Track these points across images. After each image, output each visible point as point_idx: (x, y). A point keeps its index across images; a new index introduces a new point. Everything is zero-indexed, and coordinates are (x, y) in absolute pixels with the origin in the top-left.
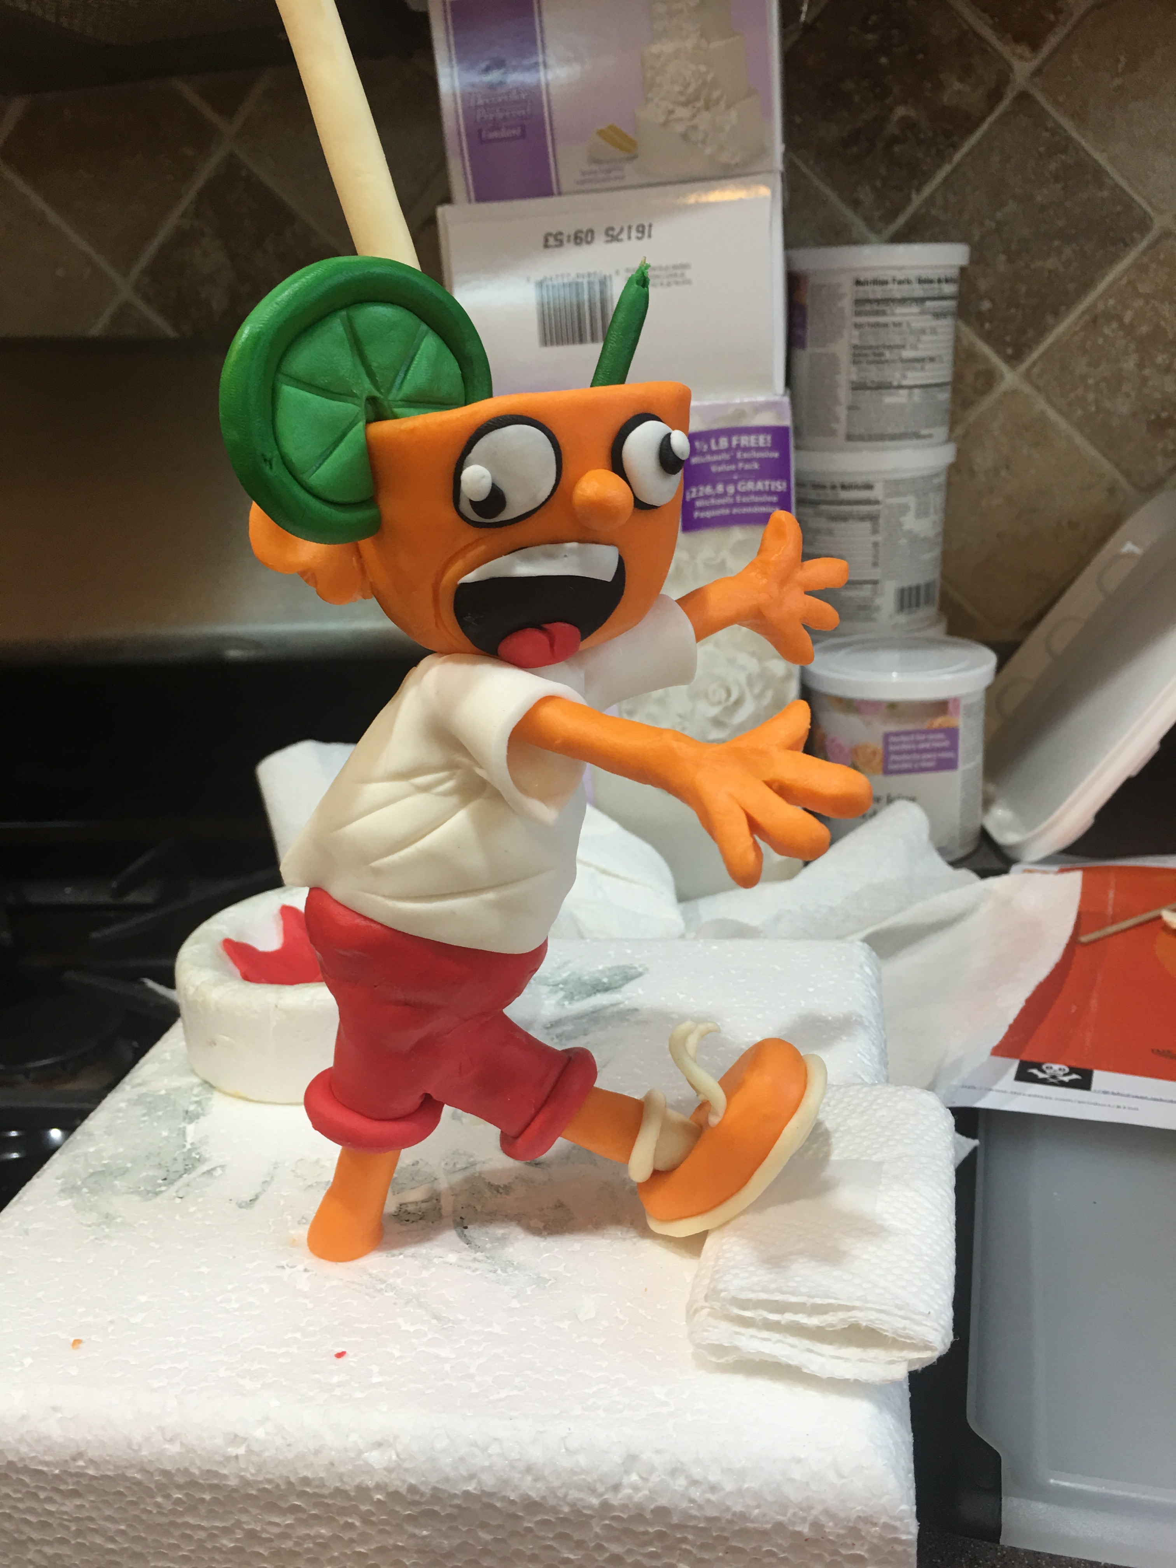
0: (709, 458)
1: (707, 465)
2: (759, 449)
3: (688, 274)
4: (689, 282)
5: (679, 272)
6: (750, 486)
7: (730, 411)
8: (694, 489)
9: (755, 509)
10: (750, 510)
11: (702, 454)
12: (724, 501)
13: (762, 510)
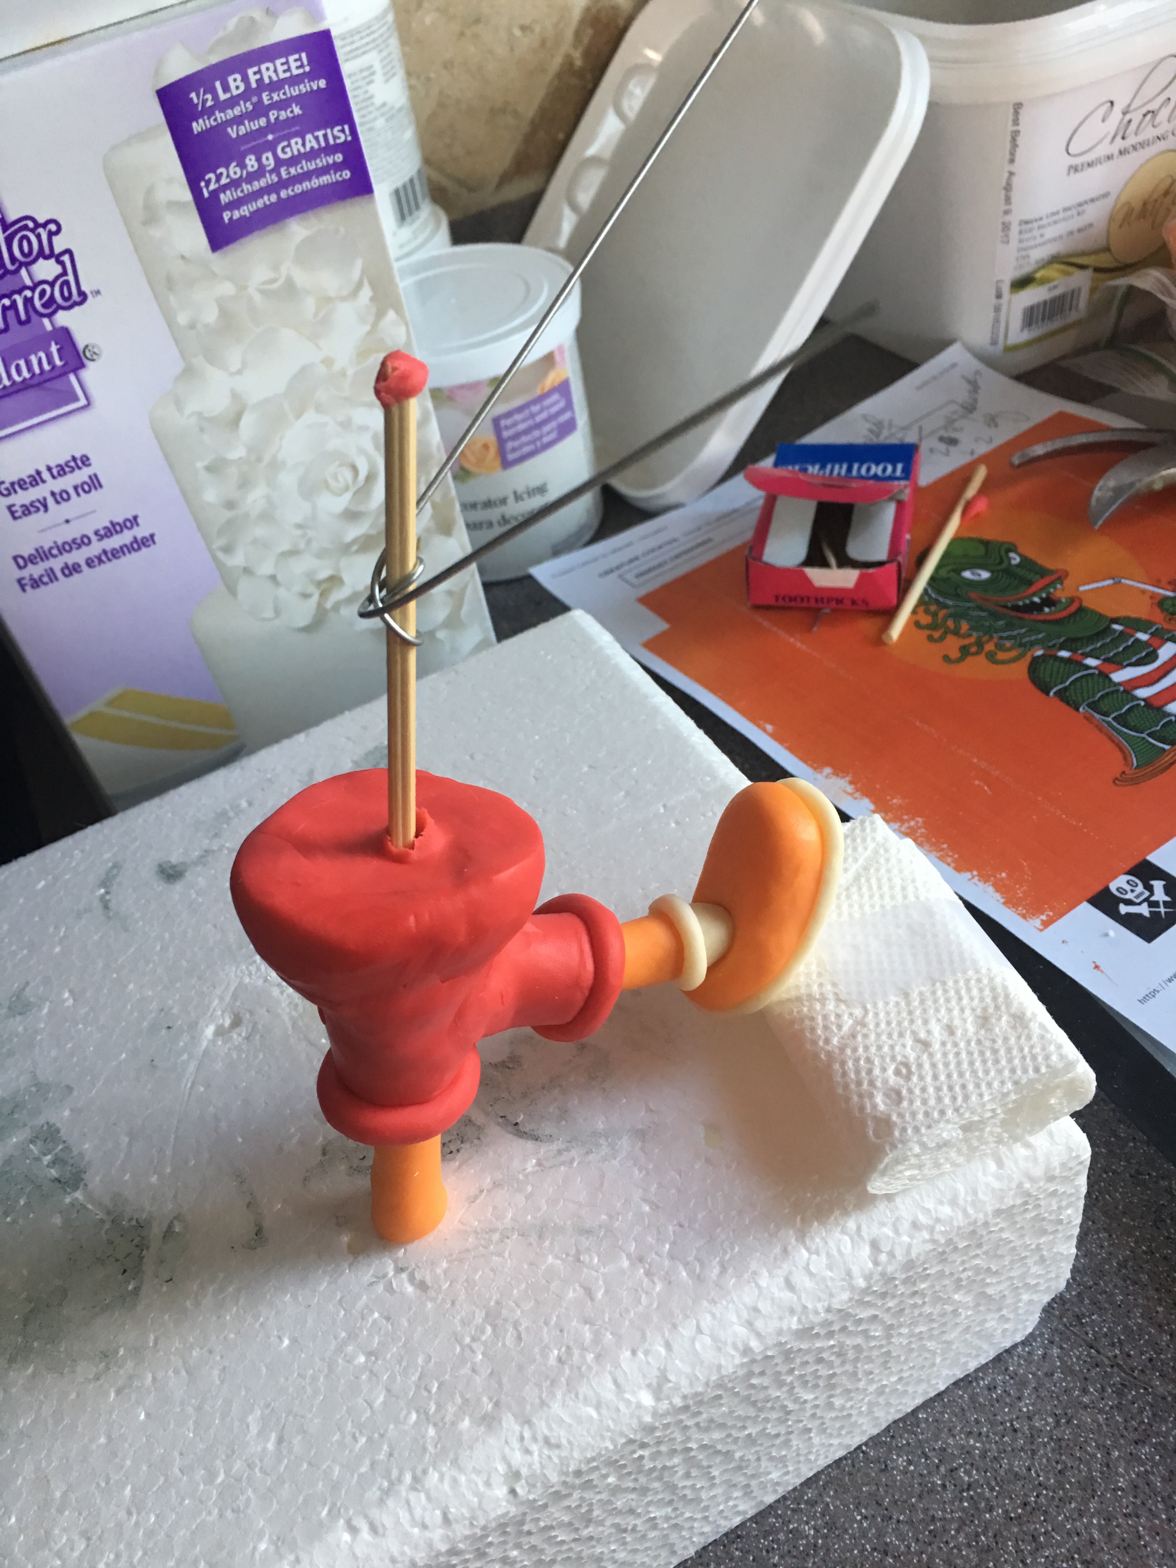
0: (220, 116)
1: (221, 126)
2: (294, 81)
6: (296, 146)
7: (232, 24)
8: (212, 176)
9: (315, 183)
10: (306, 185)
11: (209, 112)
12: (263, 183)
13: (325, 179)
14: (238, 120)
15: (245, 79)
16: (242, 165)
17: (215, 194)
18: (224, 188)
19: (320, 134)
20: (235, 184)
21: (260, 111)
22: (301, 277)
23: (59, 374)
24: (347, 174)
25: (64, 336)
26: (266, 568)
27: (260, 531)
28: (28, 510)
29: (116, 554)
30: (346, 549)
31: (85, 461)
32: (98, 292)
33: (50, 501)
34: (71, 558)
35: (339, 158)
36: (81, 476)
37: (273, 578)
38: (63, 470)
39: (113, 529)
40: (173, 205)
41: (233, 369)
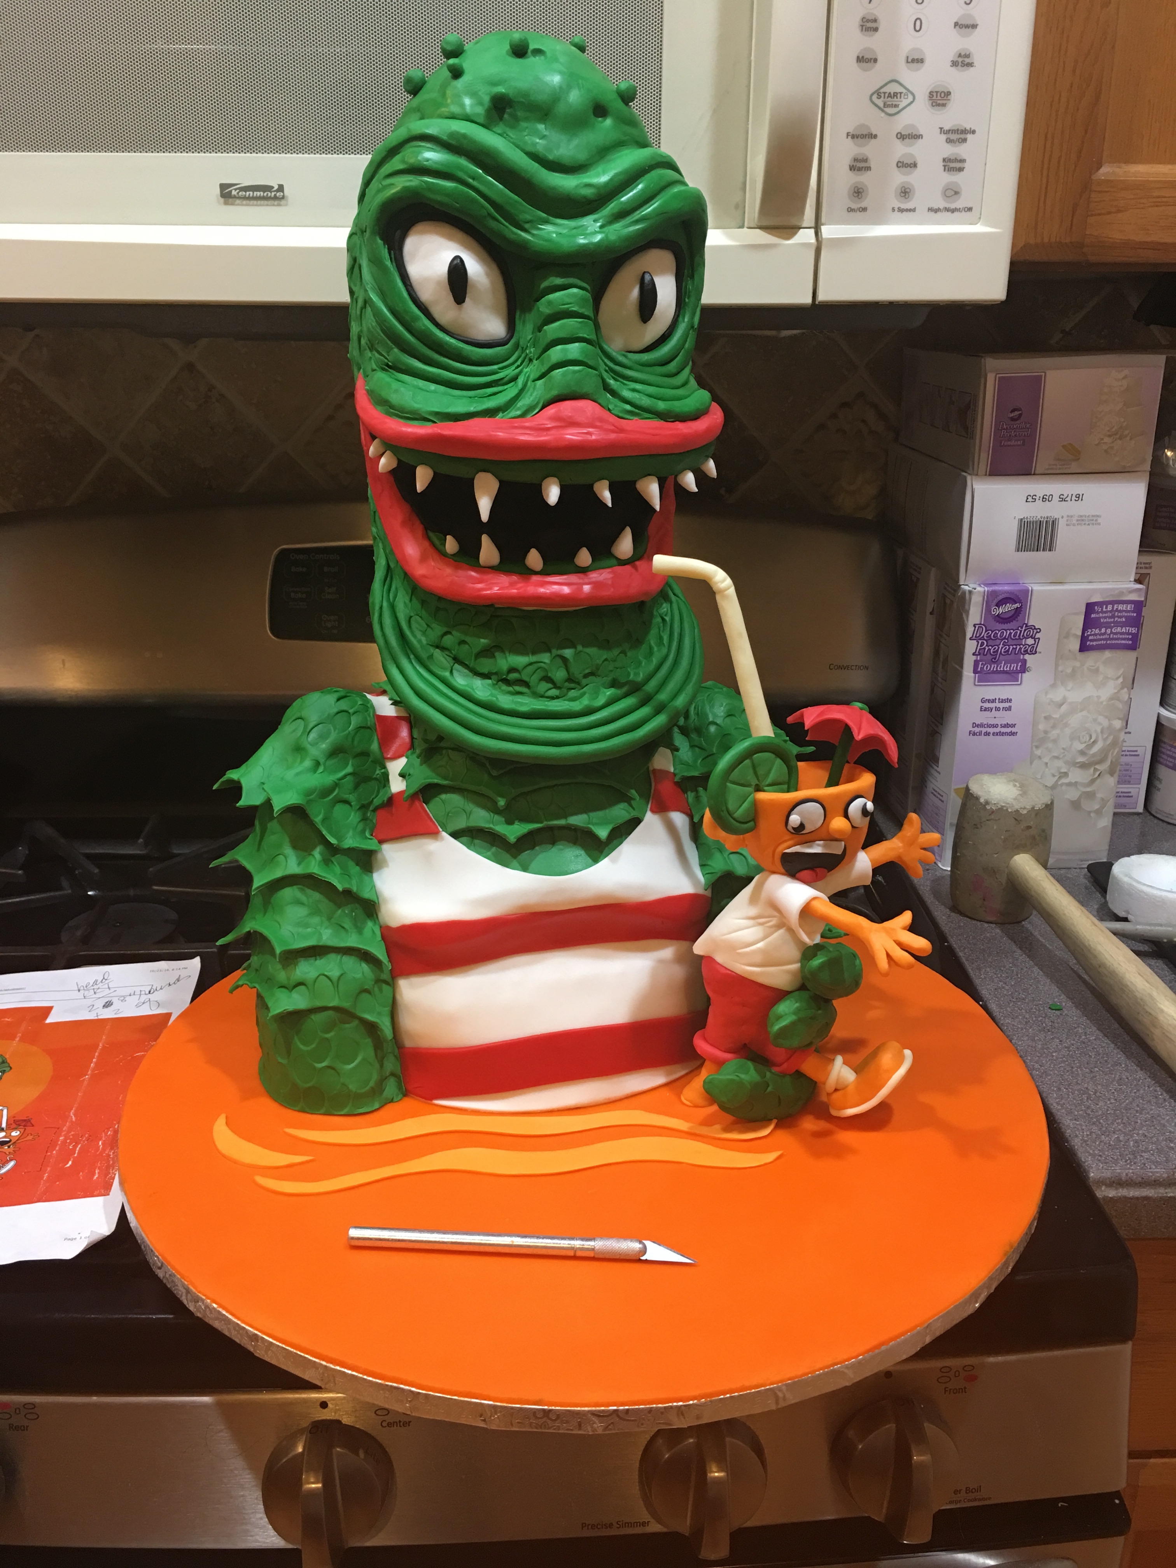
0: (1101, 615)
1: (1100, 618)
2: (1126, 611)
3: (1099, 520)
4: (1099, 524)
5: (1095, 518)
6: (1119, 629)
7: (1116, 592)
8: (1090, 630)
9: (1119, 642)
10: (1116, 642)
11: (1098, 613)
12: (1104, 637)
13: (1123, 642)
14: (1105, 618)
15: (1113, 607)
16: (1100, 630)
17: (1088, 636)
18: (1091, 635)
19: (1127, 628)
20: (1095, 635)
21: (1113, 617)
22: (1102, 668)
23: (1017, 672)
24: (1130, 642)
25: (1024, 662)
26: (1046, 760)
27: (1050, 745)
28: (985, 710)
29: (1003, 734)
30: (1075, 764)
31: (1010, 701)
32: (1040, 653)
33: (994, 709)
34: (989, 730)
35: (1130, 637)
36: (1007, 705)
37: (1046, 764)
38: (1002, 701)
39: (1007, 726)
40: (1075, 635)
41: (1069, 688)
